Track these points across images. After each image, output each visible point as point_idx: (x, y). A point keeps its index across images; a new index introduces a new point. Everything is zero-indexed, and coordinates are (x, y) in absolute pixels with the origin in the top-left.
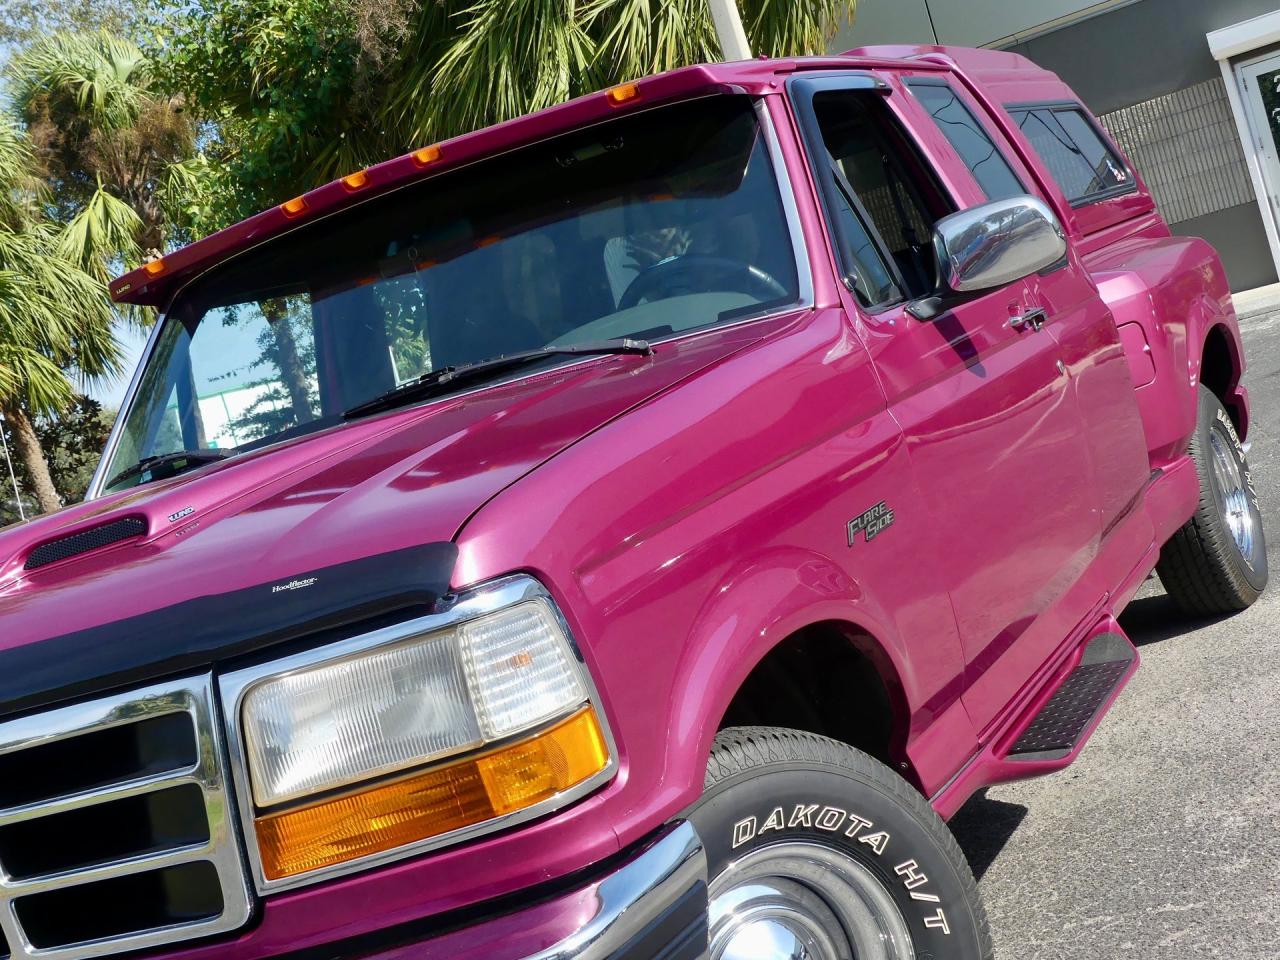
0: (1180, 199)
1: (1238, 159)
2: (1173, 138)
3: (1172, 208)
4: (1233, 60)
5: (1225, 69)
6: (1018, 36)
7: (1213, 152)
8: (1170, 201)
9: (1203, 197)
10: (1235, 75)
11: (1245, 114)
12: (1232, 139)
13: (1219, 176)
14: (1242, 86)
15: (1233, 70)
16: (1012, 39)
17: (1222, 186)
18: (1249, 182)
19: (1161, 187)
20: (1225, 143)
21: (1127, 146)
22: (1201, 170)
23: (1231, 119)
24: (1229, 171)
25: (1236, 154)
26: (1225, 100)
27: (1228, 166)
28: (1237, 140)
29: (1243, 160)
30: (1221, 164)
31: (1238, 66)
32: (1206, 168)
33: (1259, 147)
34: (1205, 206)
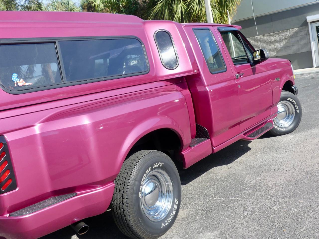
0: (297, 49)
1: (309, 42)
2: (297, 37)
3: (295, 50)
4: (311, 23)
5: (309, 24)
6: (269, 13)
7: (304, 40)
9: (301, 49)
10: (311, 26)
11: (312, 34)
12: (309, 38)
13: (305, 45)
14: (312, 28)
15: (311, 24)
16: (268, 13)
17: (305, 47)
18: (311, 47)
20: (307, 39)
21: (288, 37)
22: (302, 43)
23: (309, 34)
24: (307, 45)
25: (309, 41)
26: (308, 30)
28: (310, 38)
29: (310, 43)
30: (306, 43)
31: (312, 24)
33: (314, 40)
34: (301, 51)
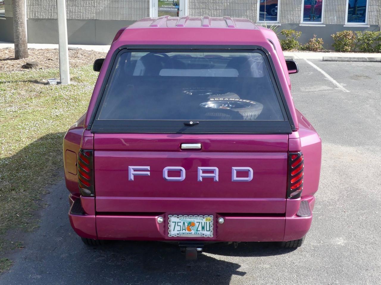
0: (128, 13)
1: (147, 8)
3: (124, 16)
7: (140, 3)
8: (124, 13)
9: (134, 16)
13: (140, 11)
17: (140, 14)
19: (123, 8)
22: (136, 7)
24: (144, 10)
25: (147, 6)
27: (144, 9)
30: (142, 7)
32: (137, 7)
33: (153, 6)
34: (134, 18)
